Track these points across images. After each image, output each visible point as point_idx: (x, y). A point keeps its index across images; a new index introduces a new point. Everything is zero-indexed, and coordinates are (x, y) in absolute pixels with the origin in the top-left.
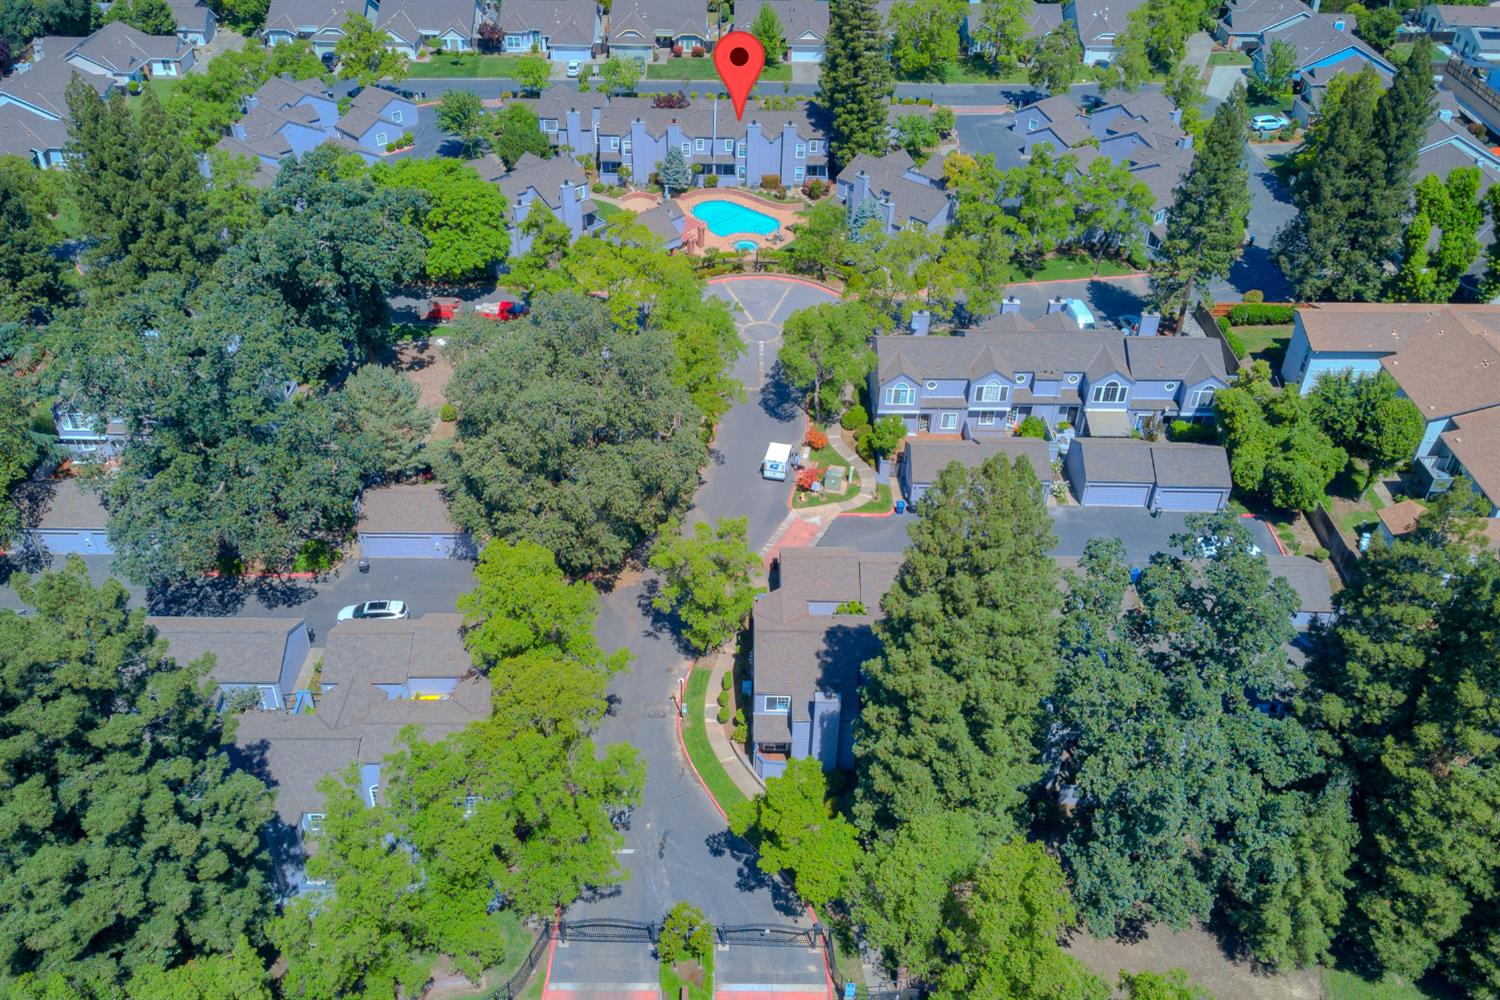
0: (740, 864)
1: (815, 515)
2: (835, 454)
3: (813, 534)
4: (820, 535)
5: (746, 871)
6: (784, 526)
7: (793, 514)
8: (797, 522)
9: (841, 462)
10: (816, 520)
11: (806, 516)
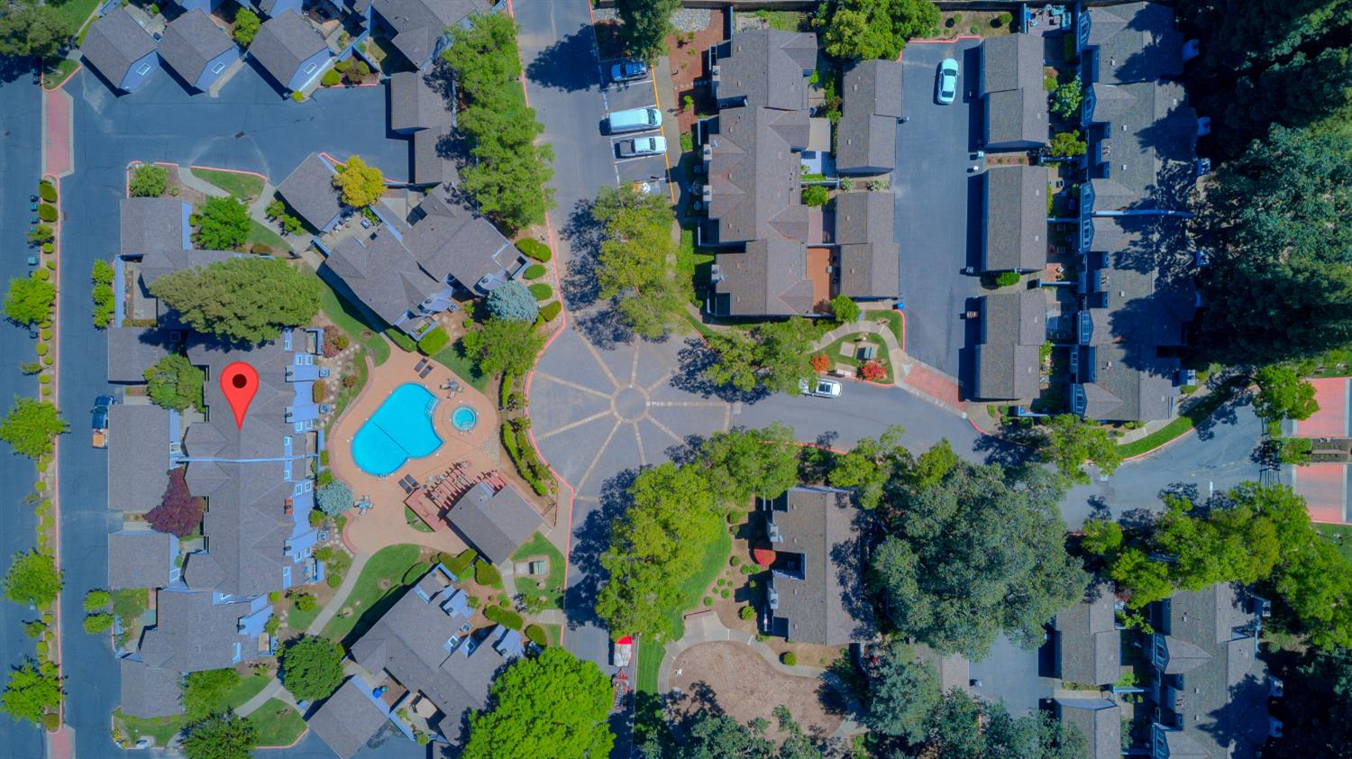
0: (1219, 422)
1: (900, 369)
2: (827, 350)
3: (924, 371)
4: (924, 365)
5: (1224, 419)
6: (913, 391)
7: (898, 383)
8: (907, 381)
9: (837, 345)
10: (907, 369)
11: (902, 375)
